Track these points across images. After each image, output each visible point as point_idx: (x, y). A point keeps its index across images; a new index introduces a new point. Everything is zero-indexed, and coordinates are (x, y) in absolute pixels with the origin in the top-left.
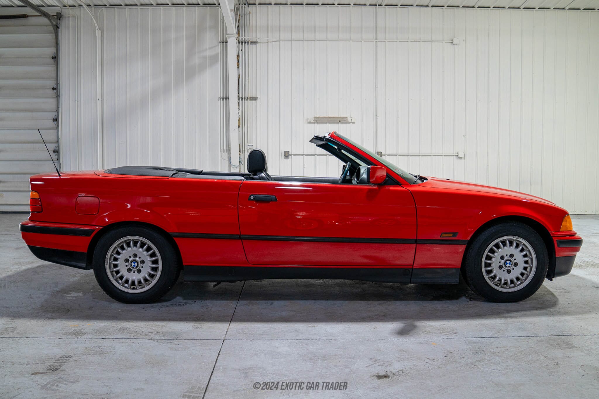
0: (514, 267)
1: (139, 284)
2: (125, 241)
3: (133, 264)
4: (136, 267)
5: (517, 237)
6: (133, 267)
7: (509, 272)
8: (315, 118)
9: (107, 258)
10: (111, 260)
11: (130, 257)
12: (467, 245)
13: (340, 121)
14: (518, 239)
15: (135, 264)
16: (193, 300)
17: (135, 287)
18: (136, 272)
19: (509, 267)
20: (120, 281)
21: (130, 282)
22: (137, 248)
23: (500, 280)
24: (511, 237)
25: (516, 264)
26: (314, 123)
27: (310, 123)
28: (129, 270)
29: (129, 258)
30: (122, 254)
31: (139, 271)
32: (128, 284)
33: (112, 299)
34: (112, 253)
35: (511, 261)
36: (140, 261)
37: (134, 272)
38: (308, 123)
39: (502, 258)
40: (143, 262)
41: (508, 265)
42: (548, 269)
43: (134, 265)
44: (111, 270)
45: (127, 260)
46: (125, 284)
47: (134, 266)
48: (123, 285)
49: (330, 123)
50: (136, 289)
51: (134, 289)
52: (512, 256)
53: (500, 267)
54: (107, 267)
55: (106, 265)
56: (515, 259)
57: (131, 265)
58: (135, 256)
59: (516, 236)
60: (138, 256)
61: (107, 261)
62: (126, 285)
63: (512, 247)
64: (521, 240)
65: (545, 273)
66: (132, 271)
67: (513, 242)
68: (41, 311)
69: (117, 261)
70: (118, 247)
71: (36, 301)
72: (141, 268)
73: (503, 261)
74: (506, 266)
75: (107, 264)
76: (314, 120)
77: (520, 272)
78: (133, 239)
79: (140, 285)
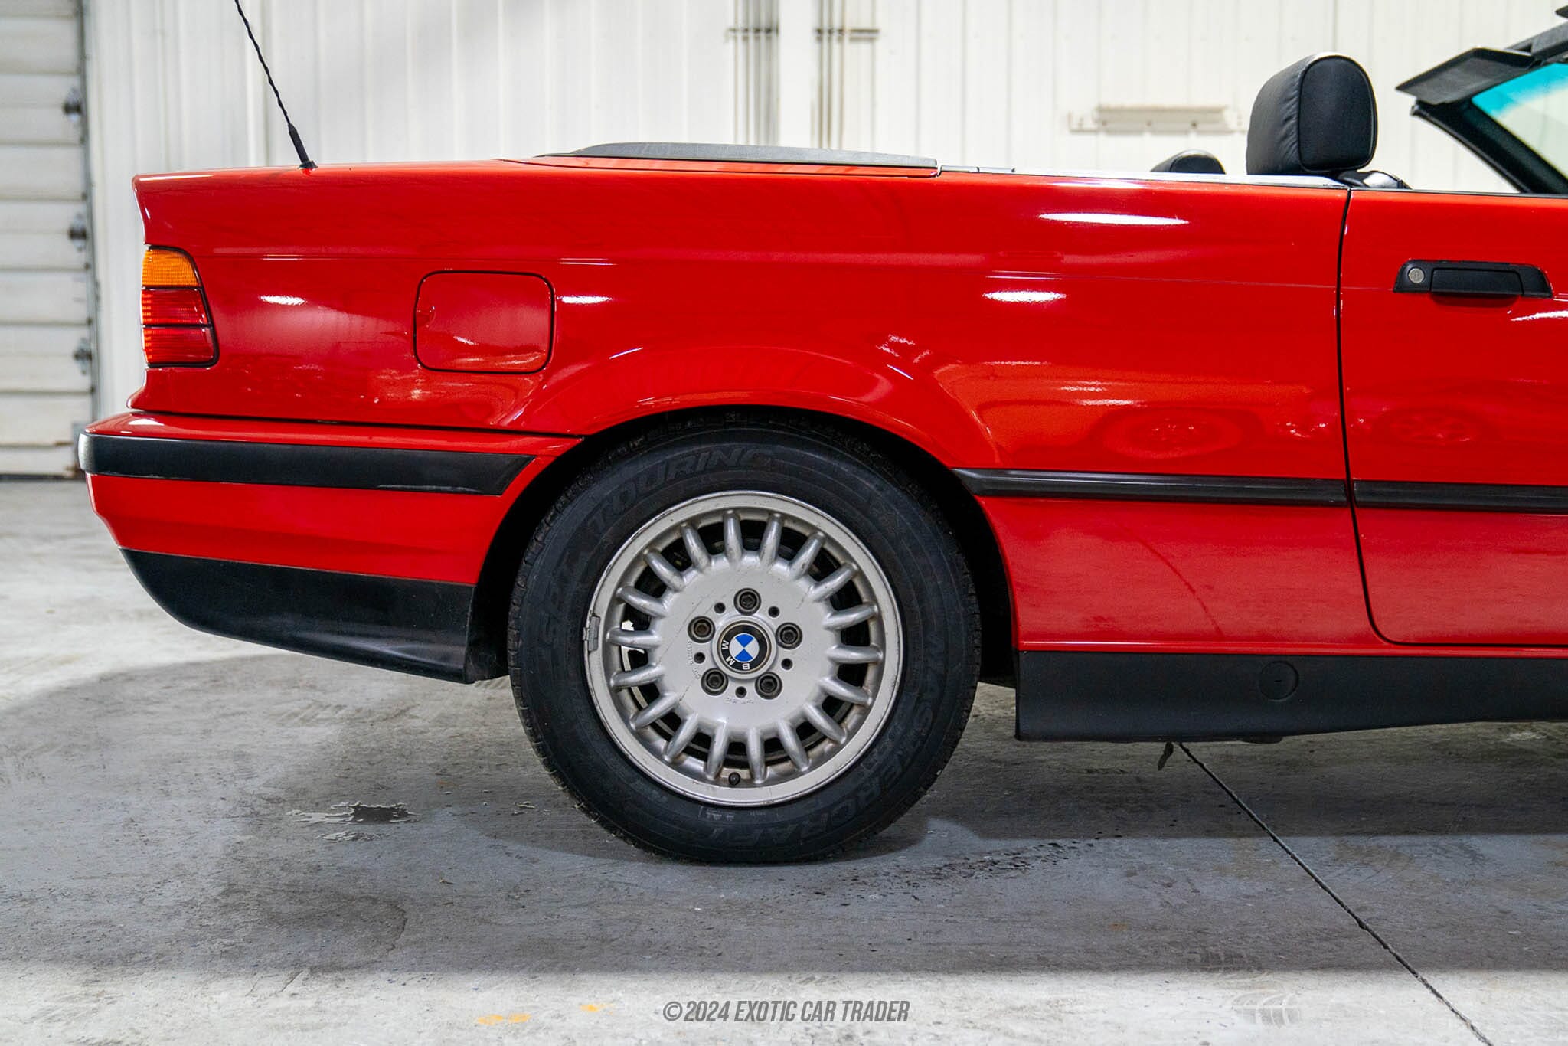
1: (769, 759)
2: (692, 522)
3: (735, 647)
4: (754, 665)
6: (737, 666)
8: (1101, 110)
9: (594, 615)
10: (612, 628)
11: (720, 608)
13: (1194, 125)
15: (747, 648)
16: (1043, 837)
17: (744, 774)
18: (750, 688)
20: (661, 743)
21: (718, 748)
22: (761, 558)
26: (1095, 132)
27: (1080, 131)
28: (714, 682)
29: (712, 615)
30: (676, 591)
31: (769, 686)
32: (704, 757)
33: (610, 839)
34: (620, 590)
36: (775, 628)
37: (741, 692)
38: (1074, 132)
40: (790, 635)
43: (744, 651)
44: (612, 682)
45: (701, 628)
46: (684, 756)
47: (744, 655)
48: (676, 764)
49: (1155, 132)
50: (750, 783)
51: (734, 782)
54: (594, 663)
55: (589, 652)
57: (726, 653)
58: (748, 600)
60: (766, 605)
61: (595, 632)
62: (694, 764)
66: (732, 687)
68: (236, 917)
69: (650, 633)
70: (650, 551)
71: (181, 859)
72: (779, 670)
75: (596, 649)
76: (1096, 121)
78: (735, 509)
79: (768, 764)
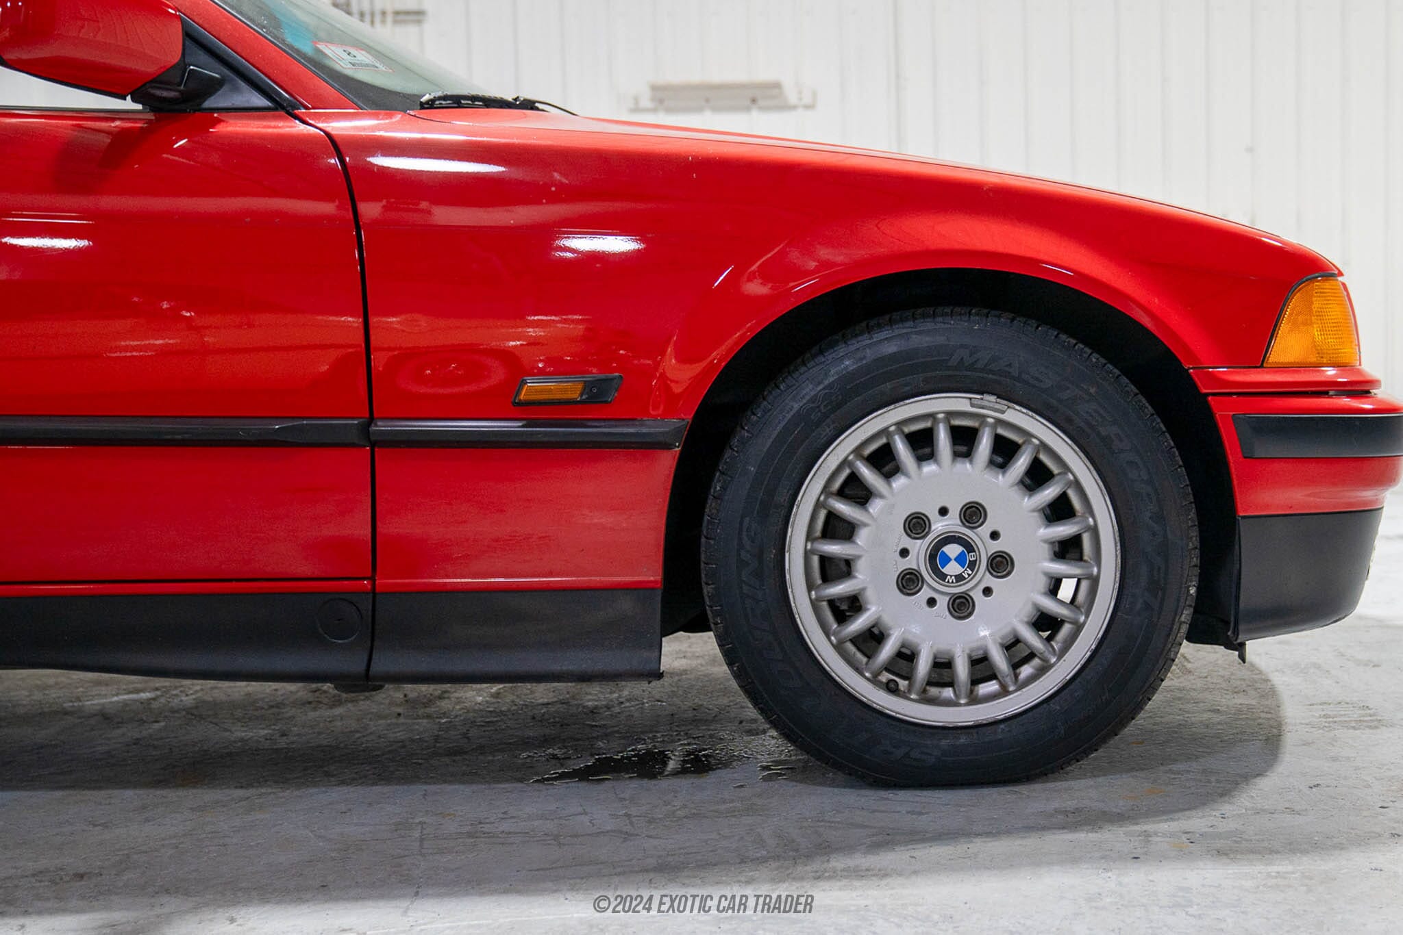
0: (990, 581)
5: (993, 398)
7: (961, 607)
12: (682, 453)
14: (1003, 412)
19: (959, 578)
23: (907, 656)
24: (958, 402)
25: (1001, 564)
35: (969, 547)
39: (916, 525)
41: (952, 569)
42: (1193, 591)
52: (973, 514)
53: (909, 582)
56: (995, 535)
59: (986, 397)
63: (971, 462)
64: (1018, 416)
65: (1177, 612)
67: (980, 433)
73: (920, 548)
74: (943, 577)
77: (1027, 612)
